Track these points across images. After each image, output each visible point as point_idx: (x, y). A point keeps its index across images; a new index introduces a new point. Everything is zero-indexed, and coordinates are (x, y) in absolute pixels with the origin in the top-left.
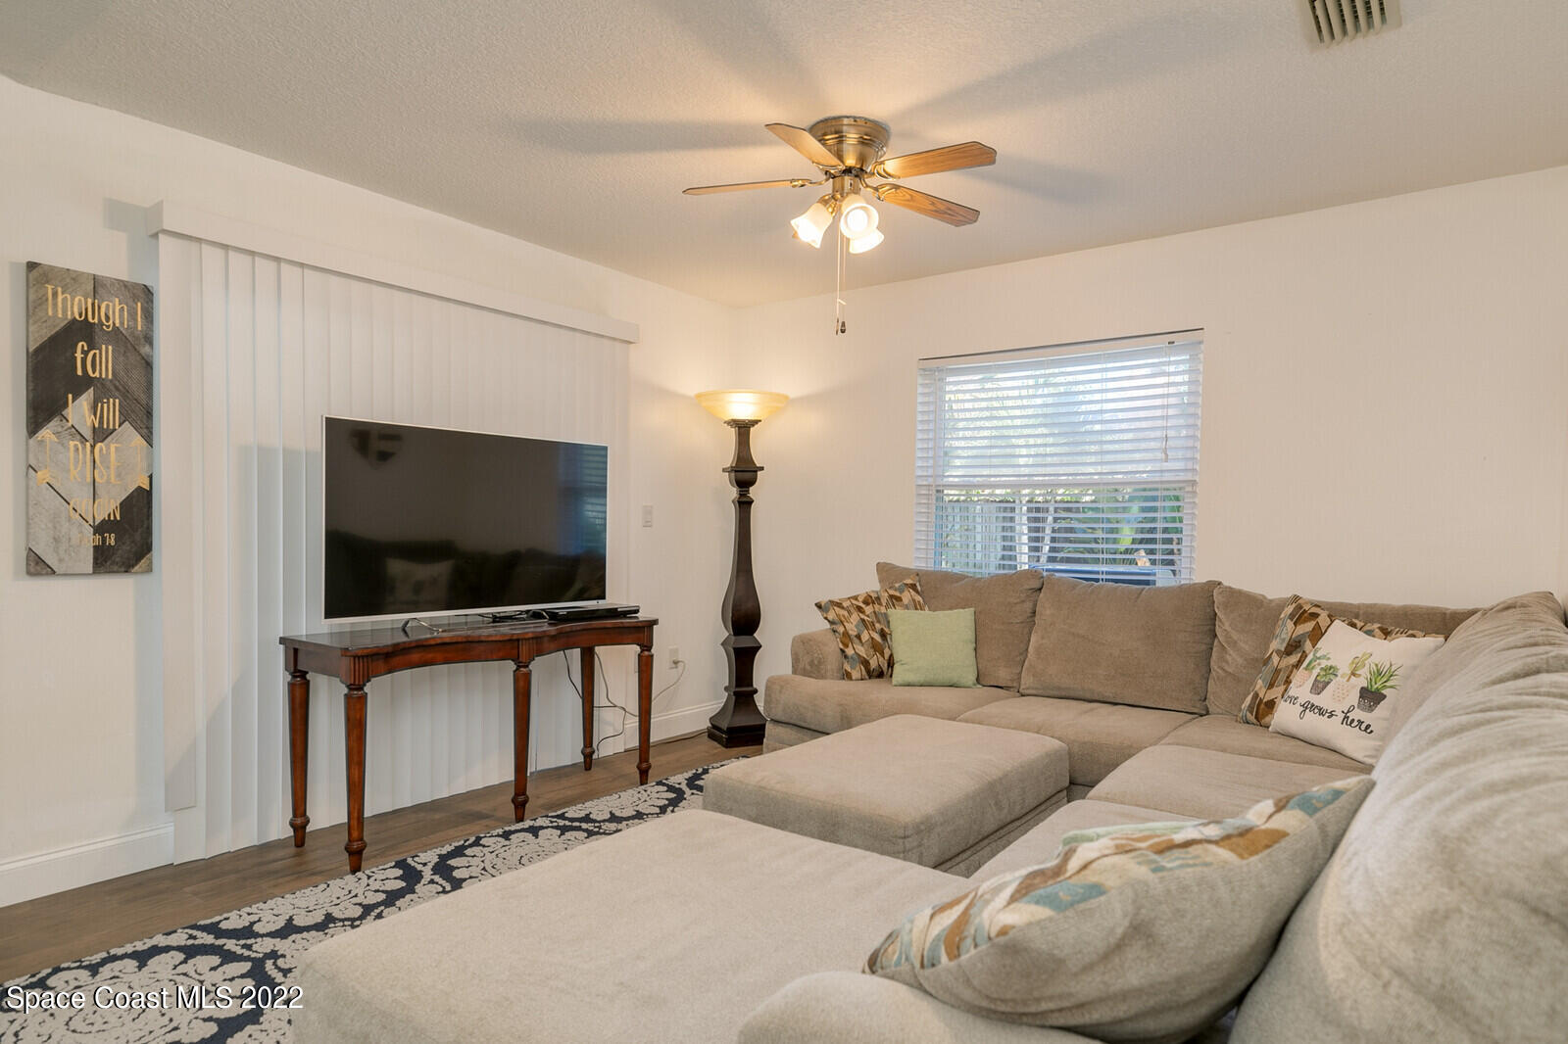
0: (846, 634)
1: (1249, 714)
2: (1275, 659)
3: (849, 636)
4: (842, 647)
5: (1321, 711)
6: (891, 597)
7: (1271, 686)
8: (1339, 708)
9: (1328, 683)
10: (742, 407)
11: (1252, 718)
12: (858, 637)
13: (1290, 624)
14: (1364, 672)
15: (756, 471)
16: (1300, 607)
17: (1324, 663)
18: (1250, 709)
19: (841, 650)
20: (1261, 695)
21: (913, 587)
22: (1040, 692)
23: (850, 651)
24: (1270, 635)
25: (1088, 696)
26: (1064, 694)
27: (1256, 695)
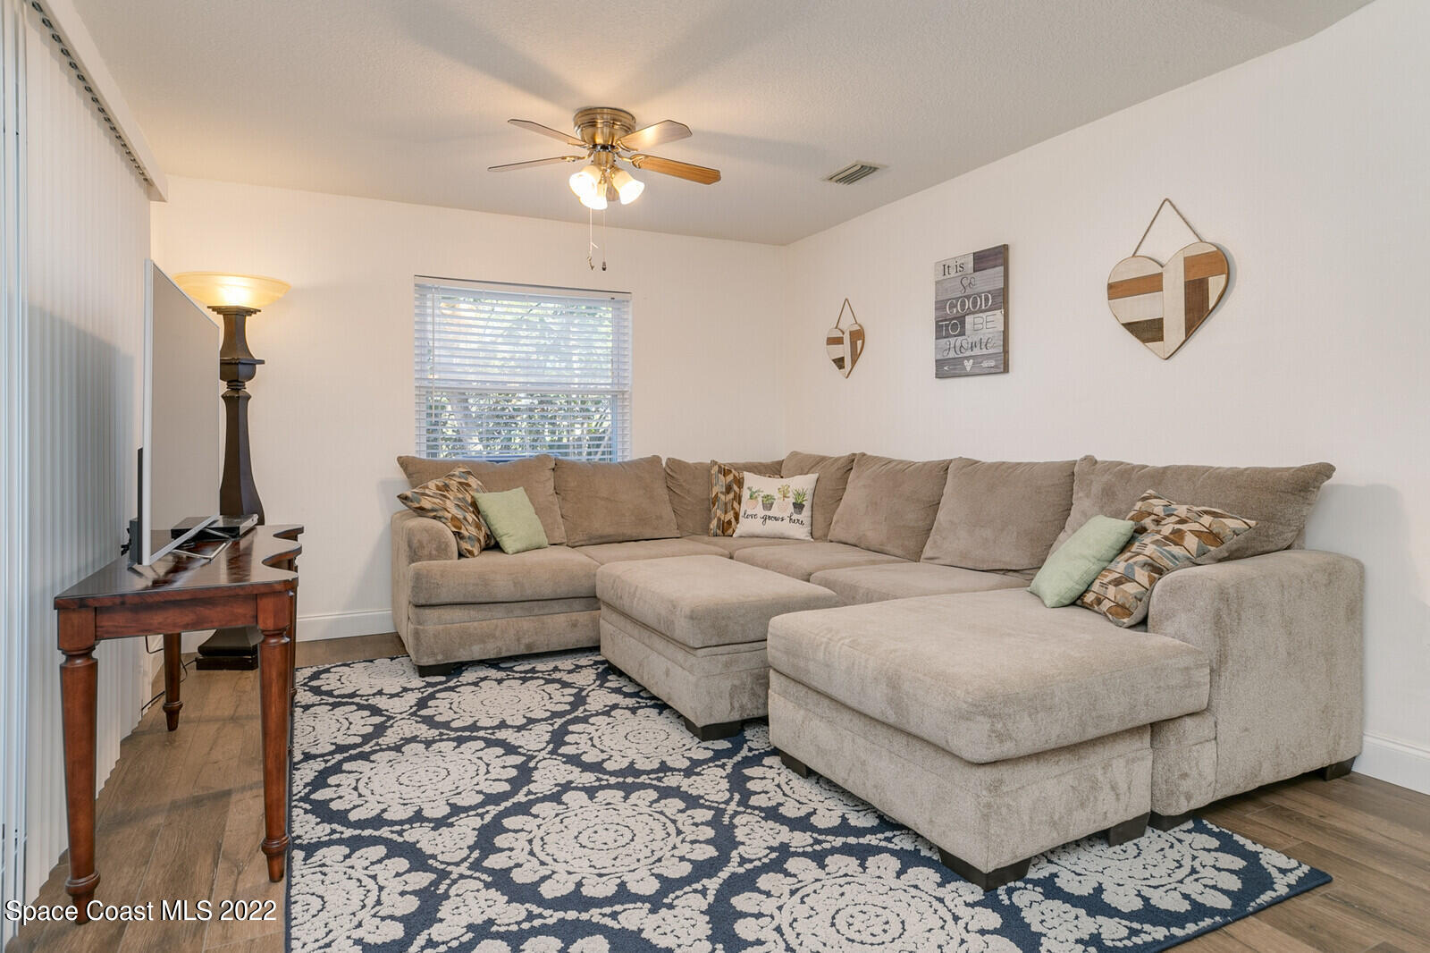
0: (454, 518)
1: (718, 531)
2: (722, 497)
3: (459, 519)
4: (454, 530)
5: (776, 519)
6: (460, 483)
7: (726, 512)
8: (786, 515)
9: (772, 504)
10: (235, 293)
11: (719, 532)
12: (465, 519)
13: (721, 476)
14: (790, 494)
15: (255, 365)
16: (720, 467)
17: (762, 494)
18: (718, 527)
19: (453, 532)
20: (722, 519)
21: (469, 473)
22: (588, 542)
23: (463, 531)
24: (710, 485)
25: (621, 539)
26: (604, 540)
27: (719, 519)
